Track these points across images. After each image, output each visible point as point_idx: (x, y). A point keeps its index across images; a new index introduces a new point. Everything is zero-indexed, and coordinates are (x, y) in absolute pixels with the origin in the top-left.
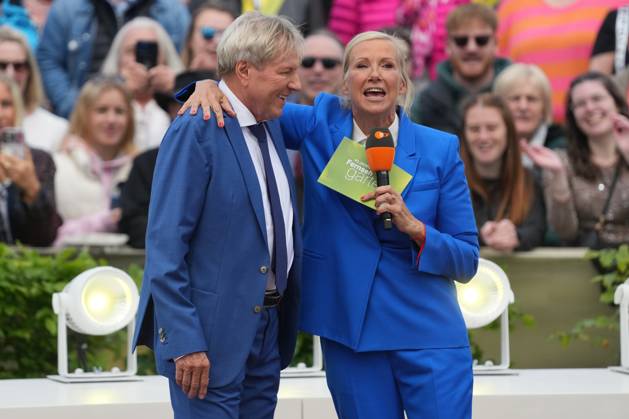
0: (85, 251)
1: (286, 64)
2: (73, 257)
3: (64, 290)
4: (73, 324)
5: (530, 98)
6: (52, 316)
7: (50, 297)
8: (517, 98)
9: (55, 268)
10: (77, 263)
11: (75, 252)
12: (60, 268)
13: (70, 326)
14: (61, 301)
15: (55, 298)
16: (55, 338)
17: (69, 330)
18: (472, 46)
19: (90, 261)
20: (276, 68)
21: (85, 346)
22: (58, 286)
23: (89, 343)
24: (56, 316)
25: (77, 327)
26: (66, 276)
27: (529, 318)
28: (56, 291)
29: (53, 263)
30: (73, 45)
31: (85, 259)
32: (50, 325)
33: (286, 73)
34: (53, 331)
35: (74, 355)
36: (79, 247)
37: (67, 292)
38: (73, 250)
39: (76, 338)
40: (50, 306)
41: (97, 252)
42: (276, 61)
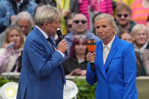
2: (3, 79)
8: (139, 34)
18: (123, 17)
31: (6, 80)
37: (1, 89)
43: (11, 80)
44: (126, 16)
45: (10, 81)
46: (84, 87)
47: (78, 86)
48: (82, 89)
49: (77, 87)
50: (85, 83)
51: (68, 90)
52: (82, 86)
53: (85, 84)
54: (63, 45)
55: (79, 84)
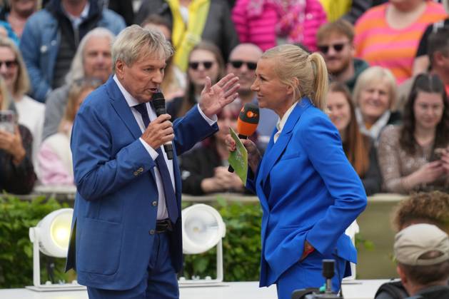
0: (53, 197)
1: (147, 63)
2: (44, 202)
3: (38, 225)
4: (44, 249)
5: (381, 92)
6: (29, 244)
7: (27, 230)
8: (372, 91)
9: (32, 210)
10: (47, 206)
11: (46, 198)
12: (35, 209)
13: (42, 251)
14: (35, 233)
15: (31, 230)
16: (32, 259)
17: (41, 253)
18: (332, 52)
19: (56, 205)
20: (140, 65)
21: (52, 265)
22: (33, 222)
23: (56, 263)
24: (32, 244)
25: (47, 252)
26: (40, 215)
27: (369, 243)
28: (32, 226)
29: (30, 206)
30: (44, 49)
31: (52, 203)
32: (27, 250)
33: (148, 69)
34: (29, 254)
35: (45, 272)
36: (49, 194)
37: (40, 226)
38: (44, 196)
39: (45, 259)
40: (27, 236)
41: (62, 198)
42: (139, 61)
43: (65, 204)
44: (338, 48)
45: (63, 207)
46: (240, 222)
47: (226, 219)
48: (236, 225)
49: (224, 221)
50: (242, 211)
51: (200, 228)
52: (236, 218)
53: (243, 214)
54: (159, 129)
55: (228, 214)
